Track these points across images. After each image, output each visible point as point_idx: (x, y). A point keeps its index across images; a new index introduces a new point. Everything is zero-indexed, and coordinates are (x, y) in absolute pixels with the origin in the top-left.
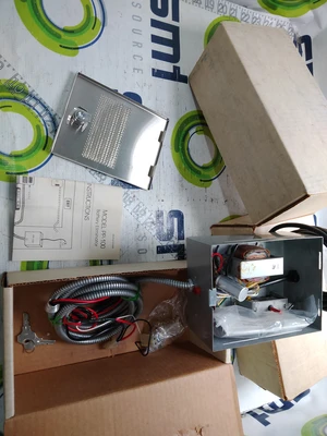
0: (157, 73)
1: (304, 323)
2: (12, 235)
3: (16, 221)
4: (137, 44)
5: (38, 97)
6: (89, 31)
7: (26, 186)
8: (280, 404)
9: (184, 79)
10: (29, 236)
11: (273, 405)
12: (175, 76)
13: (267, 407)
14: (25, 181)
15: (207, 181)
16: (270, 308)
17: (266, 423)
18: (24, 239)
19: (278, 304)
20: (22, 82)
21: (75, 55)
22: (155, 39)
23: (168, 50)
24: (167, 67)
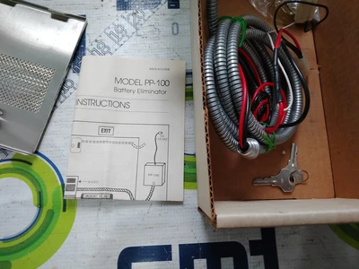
2: (148, 203)
3: (128, 198)
7: (80, 186)
14: (72, 188)
18: (153, 187)
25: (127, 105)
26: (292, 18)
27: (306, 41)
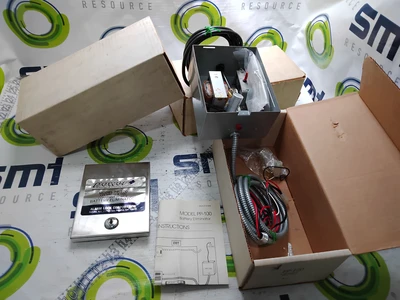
0: (55, 180)
1: (253, 57)
2: (207, 287)
3: (194, 283)
4: (28, 198)
5: (80, 277)
6: (15, 239)
7: (164, 277)
8: (309, 87)
9: (60, 161)
10: (206, 272)
11: (310, 92)
12: (57, 167)
13: (312, 96)
14: (159, 279)
15: (147, 141)
16: (245, 81)
17: (323, 93)
18: (209, 276)
19: (241, 77)
20: (66, 293)
21: (39, 249)
22: (23, 184)
23: (33, 174)
24: (48, 174)
25: (187, 228)
26: (272, 175)
27: (283, 186)
